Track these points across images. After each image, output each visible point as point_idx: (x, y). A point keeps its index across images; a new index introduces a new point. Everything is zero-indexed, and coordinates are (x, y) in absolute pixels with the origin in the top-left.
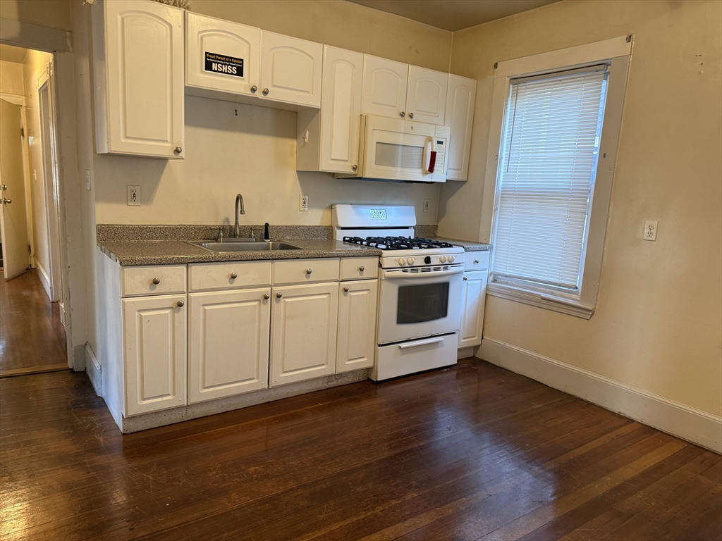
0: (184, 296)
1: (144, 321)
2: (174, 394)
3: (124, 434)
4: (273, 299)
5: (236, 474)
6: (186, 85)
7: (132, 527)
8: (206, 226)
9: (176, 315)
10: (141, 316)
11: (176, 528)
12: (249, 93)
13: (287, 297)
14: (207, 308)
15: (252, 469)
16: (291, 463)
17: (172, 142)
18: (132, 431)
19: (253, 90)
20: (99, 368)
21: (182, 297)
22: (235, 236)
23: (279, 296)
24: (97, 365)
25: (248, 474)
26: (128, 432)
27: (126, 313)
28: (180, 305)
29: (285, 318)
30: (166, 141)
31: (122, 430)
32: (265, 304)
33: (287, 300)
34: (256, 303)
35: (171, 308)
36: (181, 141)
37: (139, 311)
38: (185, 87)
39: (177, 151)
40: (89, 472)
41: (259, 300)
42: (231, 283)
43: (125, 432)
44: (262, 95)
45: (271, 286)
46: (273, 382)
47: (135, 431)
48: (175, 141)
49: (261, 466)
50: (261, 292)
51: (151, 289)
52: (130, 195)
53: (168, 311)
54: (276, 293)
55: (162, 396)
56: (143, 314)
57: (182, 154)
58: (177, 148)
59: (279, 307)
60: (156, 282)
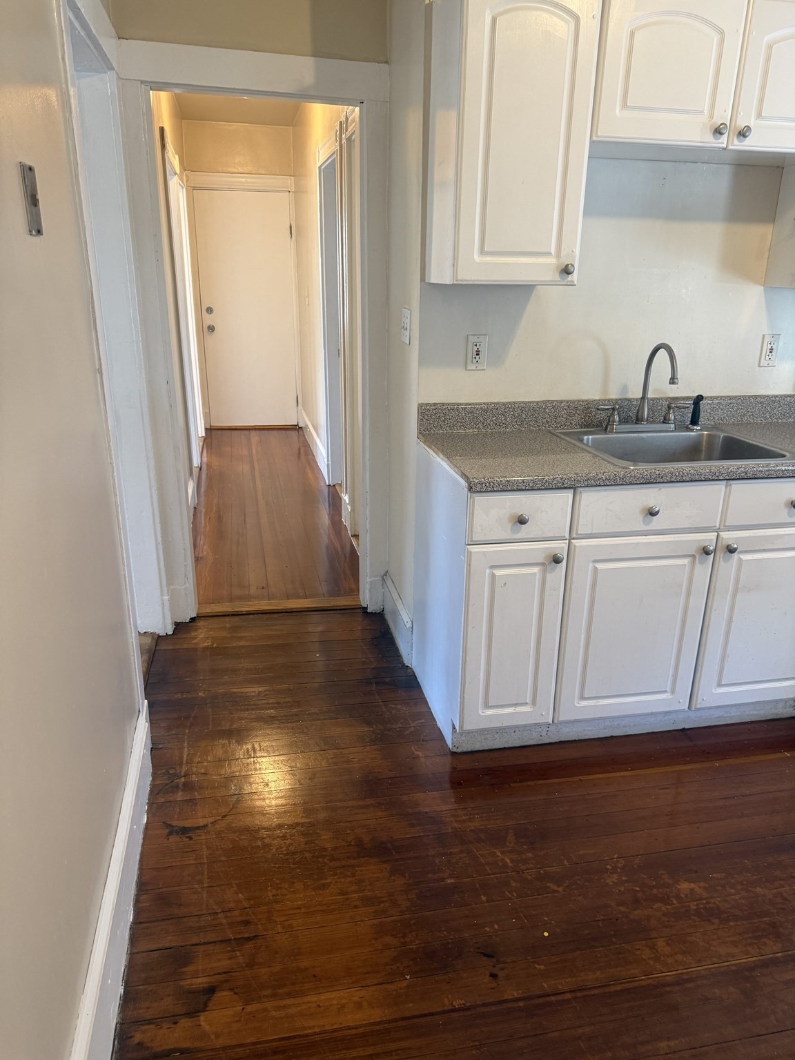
0: (563, 545)
1: (498, 584)
2: (534, 703)
3: (453, 754)
4: (720, 555)
5: (655, 891)
6: (595, 138)
7: (494, 971)
8: (588, 402)
9: (549, 576)
10: (493, 576)
11: (568, 996)
12: (709, 141)
13: (746, 552)
14: (600, 566)
15: (685, 886)
16: (758, 890)
17: (558, 256)
18: (465, 750)
19: (718, 132)
20: (409, 625)
21: (560, 547)
22: (638, 420)
23: (731, 551)
24: (405, 616)
25: (678, 897)
26: (459, 750)
27: (472, 571)
28: (557, 560)
29: (736, 590)
30: (549, 254)
31: (450, 745)
32: (701, 563)
33: (744, 557)
34: (686, 561)
35: (543, 564)
36: (574, 252)
37: (492, 567)
38: (592, 142)
39: (566, 271)
40: (412, 825)
41: (694, 556)
42: (646, 523)
43: (455, 750)
44: (736, 142)
45: (718, 531)
46: (699, 700)
47: (469, 750)
48: (563, 253)
49: (702, 884)
50: (699, 541)
51: (514, 531)
52: (471, 351)
53: (536, 570)
54: (725, 543)
55: (516, 705)
56: (498, 572)
57: (574, 277)
58: (567, 265)
59: (727, 568)
60: (522, 521)
